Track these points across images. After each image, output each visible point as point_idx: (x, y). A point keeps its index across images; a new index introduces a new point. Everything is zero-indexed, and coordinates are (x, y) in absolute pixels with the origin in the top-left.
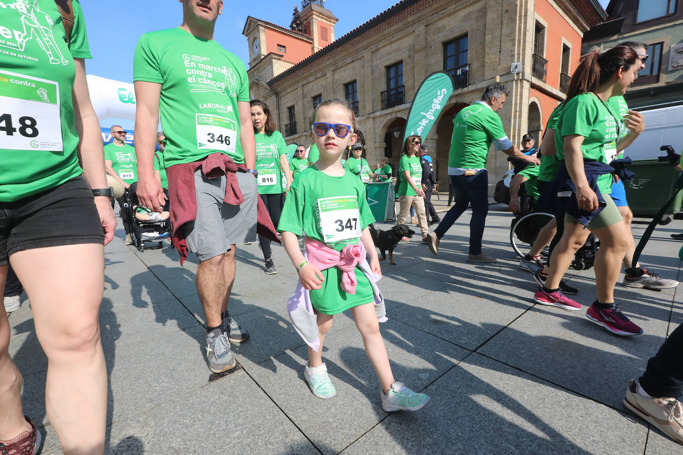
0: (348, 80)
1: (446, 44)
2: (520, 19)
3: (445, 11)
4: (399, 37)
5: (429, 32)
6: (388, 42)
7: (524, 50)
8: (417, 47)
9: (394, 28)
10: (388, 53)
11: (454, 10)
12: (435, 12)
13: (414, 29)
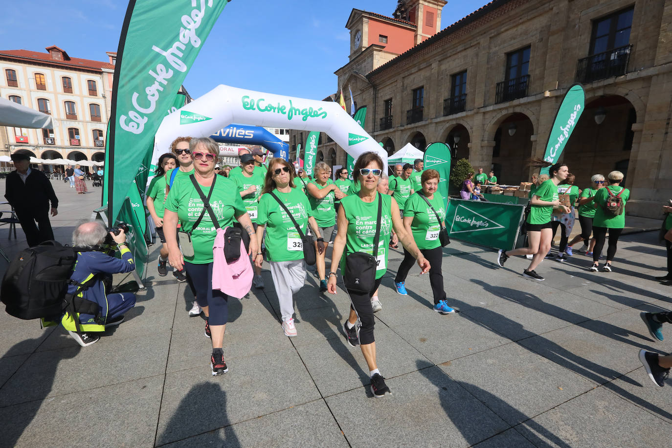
0: (457, 70)
1: (595, 22)
4: (529, 18)
5: (573, 8)
6: (515, 24)
8: (553, 28)
9: (524, 7)
13: (553, 5)
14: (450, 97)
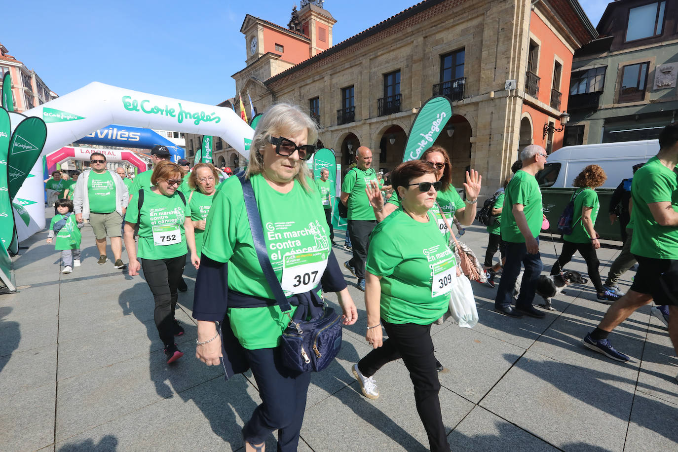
0: (346, 85)
1: (443, 57)
2: (516, 38)
3: (444, 24)
4: (398, 46)
5: (427, 43)
6: (387, 51)
7: (518, 68)
8: (415, 58)
9: (393, 37)
10: (387, 61)
11: (452, 24)
12: (434, 24)
13: (413, 39)
14: (342, 108)
